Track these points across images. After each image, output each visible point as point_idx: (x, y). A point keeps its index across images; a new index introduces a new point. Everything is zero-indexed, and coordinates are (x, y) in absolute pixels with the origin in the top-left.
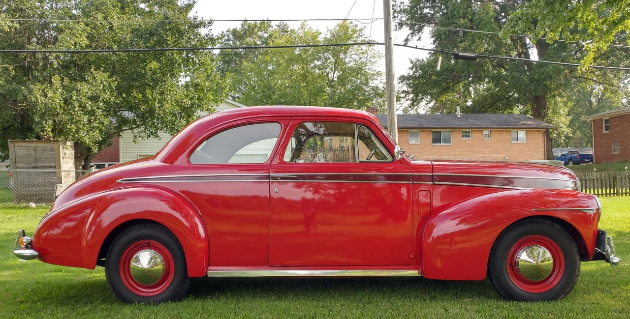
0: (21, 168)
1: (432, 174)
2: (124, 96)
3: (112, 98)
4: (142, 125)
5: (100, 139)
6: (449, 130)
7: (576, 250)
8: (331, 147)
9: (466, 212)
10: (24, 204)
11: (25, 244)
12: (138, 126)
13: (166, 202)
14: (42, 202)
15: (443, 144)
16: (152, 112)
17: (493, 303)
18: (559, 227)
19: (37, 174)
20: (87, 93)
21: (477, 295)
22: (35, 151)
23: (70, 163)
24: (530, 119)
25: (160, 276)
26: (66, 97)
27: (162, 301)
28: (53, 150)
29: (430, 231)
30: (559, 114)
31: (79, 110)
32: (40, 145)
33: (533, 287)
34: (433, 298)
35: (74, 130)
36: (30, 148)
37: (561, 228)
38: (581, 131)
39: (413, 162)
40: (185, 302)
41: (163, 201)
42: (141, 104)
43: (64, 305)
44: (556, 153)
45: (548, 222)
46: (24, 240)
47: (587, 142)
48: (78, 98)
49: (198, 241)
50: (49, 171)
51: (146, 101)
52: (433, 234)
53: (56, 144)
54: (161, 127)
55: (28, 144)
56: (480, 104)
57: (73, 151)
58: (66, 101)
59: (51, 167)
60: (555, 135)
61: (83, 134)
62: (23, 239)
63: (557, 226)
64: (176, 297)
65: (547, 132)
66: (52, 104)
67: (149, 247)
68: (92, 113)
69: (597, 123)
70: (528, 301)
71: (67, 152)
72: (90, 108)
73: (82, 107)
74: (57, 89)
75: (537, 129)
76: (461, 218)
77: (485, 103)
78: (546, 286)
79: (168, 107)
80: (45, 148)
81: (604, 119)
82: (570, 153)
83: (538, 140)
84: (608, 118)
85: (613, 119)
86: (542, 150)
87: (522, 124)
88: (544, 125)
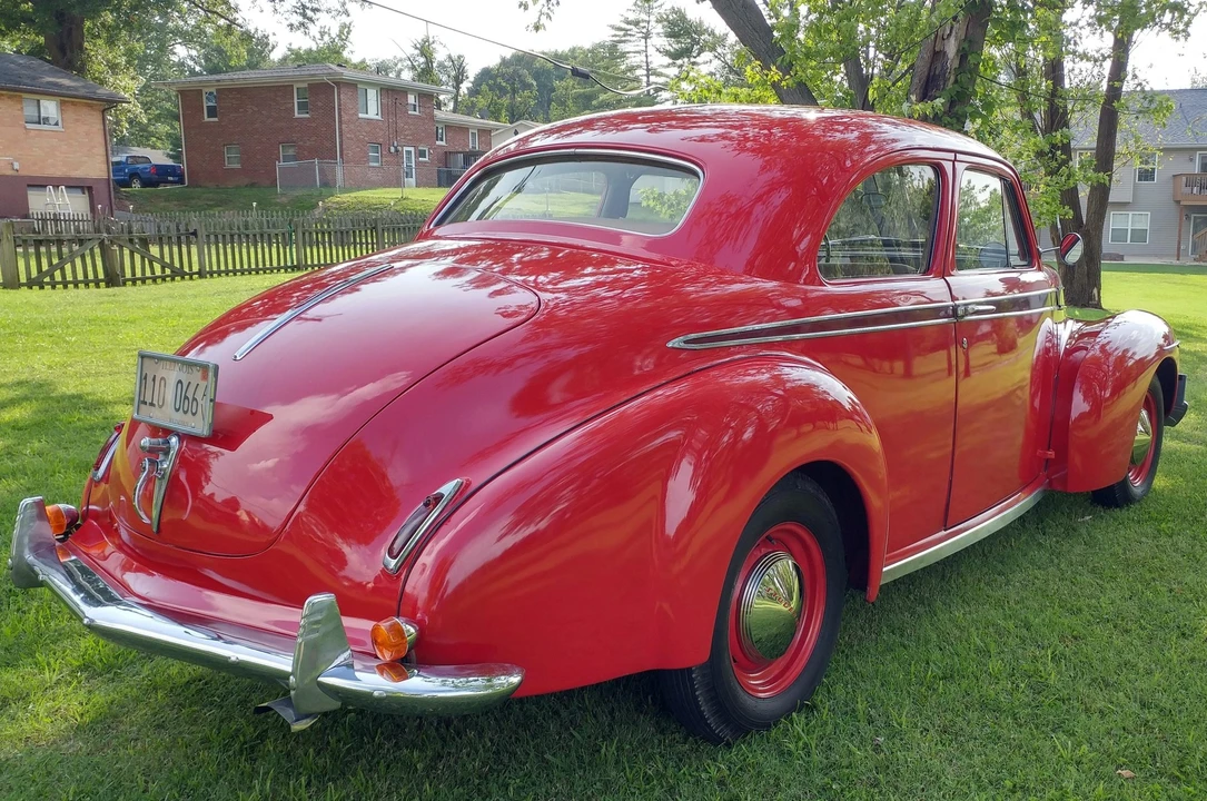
69: (190, 97)
75: (86, 100)
81: (205, 90)
82: (130, 160)
83: (89, 126)
84: (213, 90)
85: (223, 93)
86: (102, 150)
87: (48, 83)
88: (103, 91)
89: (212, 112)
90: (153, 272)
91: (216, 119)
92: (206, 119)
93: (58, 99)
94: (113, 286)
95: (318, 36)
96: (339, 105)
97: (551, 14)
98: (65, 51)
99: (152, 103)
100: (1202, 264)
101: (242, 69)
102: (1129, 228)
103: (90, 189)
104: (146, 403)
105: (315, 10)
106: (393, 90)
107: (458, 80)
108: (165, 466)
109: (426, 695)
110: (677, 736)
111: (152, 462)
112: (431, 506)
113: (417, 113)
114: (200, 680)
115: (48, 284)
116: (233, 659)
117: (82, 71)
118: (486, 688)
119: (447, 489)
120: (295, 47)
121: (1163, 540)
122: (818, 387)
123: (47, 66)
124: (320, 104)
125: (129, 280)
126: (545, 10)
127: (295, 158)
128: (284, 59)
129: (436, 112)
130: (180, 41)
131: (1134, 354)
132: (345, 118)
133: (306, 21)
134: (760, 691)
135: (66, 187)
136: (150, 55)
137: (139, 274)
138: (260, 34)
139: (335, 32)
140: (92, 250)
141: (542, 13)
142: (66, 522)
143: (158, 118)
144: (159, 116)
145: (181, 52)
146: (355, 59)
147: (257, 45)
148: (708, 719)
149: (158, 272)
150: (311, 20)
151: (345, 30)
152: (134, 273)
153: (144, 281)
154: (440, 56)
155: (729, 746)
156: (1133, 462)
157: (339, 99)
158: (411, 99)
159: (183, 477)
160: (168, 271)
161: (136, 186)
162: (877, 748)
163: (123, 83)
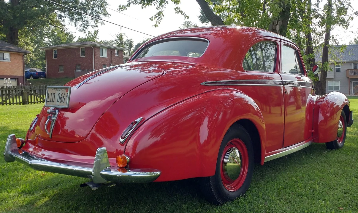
69: (49, 52)
81: (54, 50)
82: (30, 71)
83: (19, 61)
84: (56, 50)
85: (59, 50)
86: (22, 68)
87: (7, 48)
88: (23, 50)
89: (55, 56)
90: (37, 100)
91: (56, 58)
92: (54, 58)
93: (10, 52)
94: (25, 104)
95: (88, 34)
96: (94, 53)
97: (160, 22)
98: (13, 39)
99: (37, 55)
100: (356, 96)
101: (65, 43)
102: (334, 86)
103: (18, 79)
104: (48, 101)
105: (88, 26)
106: (110, 49)
107: (130, 47)
108: (54, 118)
109: (132, 176)
110: (205, 203)
111: (51, 117)
112: (134, 124)
113: (118, 56)
114: (59, 194)
115: (5, 104)
116: (74, 169)
117: (17, 44)
118: (149, 174)
119: (138, 120)
120: (81, 37)
121: (348, 156)
122: (245, 99)
123: (6, 43)
124: (88, 53)
125: (30, 103)
126: (158, 21)
127: (80, 69)
128: (78, 41)
129: (124, 55)
130: (46, 37)
131: (336, 103)
132: (96, 57)
133: (85, 28)
134: (230, 189)
135: (11, 78)
136: (37, 41)
137: (33, 101)
138: (70, 34)
139: (93, 33)
140: (19, 94)
141: (157, 22)
142: (21, 143)
143: (38, 59)
144: (39, 59)
145: (47, 39)
146: (99, 41)
147: (69, 37)
148: (215, 196)
149: (39, 100)
150: (86, 28)
151: (96, 32)
152: (31, 101)
153: (34, 103)
154: (125, 39)
155: (221, 205)
156: (338, 136)
157: (94, 52)
158: (116, 51)
159: (59, 122)
160: (42, 100)
161: (32, 78)
162: (266, 204)
163: (29, 48)
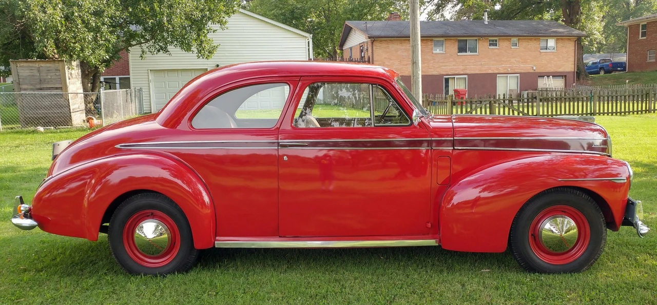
0: (25, 90)
1: (452, 139)
2: (131, 10)
3: (118, 13)
4: (151, 40)
5: (107, 57)
6: (476, 38)
7: (603, 220)
8: (351, 57)
9: (490, 180)
10: (32, 128)
11: (23, 212)
12: (147, 41)
13: (167, 171)
14: (50, 126)
15: (469, 53)
16: (160, 25)
17: (513, 276)
18: (587, 197)
19: (43, 96)
20: (90, 8)
21: (497, 264)
22: (39, 71)
23: (77, 83)
24: (561, 26)
25: (166, 246)
26: (68, 13)
27: (169, 273)
28: (57, 70)
29: (449, 198)
30: (593, 19)
31: (82, 27)
32: (44, 65)
33: (556, 258)
34: (450, 269)
35: (79, 49)
36: (33, 68)
37: (588, 198)
38: (615, 34)
39: (432, 124)
40: (192, 273)
41: (164, 169)
42: (148, 18)
43: (69, 275)
44: (587, 59)
45: (575, 191)
46: (22, 209)
47: (621, 48)
48: (81, 14)
49: (202, 207)
50: (55, 93)
51: (154, 15)
52: (453, 201)
53: (61, 64)
54: (170, 40)
55: (31, 65)
56: (508, 10)
57: (80, 70)
58: (67, 18)
59: (57, 88)
60: (587, 43)
61: (88, 53)
62: (20, 207)
63: (585, 196)
64: (183, 268)
65: (579, 40)
66: (52, 21)
67: (152, 216)
68: (97, 30)
69: (634, 28)
70: (549, 274)
71: (73, 72)
72: (94, 25)
73: (86, 24)
74: (56, 4)
75: (568, 37)
76: (484, 186)
77: (514, 8)
78: (569, 257)
79: (176, 21)
80: (49, 69)
81: (641, 24)
82: (601, 61)
83: (568, 49)
84: (645, 23)
85: (650, 24)
86: (572, 59)
87: (553, 32)
89: (644, 34)
91: (645, 38)
92: (640, 38)
93: (556, 38)
103: (565, 76)
117: (576, 23)
135: (553, 76)
140: (485, 105)
